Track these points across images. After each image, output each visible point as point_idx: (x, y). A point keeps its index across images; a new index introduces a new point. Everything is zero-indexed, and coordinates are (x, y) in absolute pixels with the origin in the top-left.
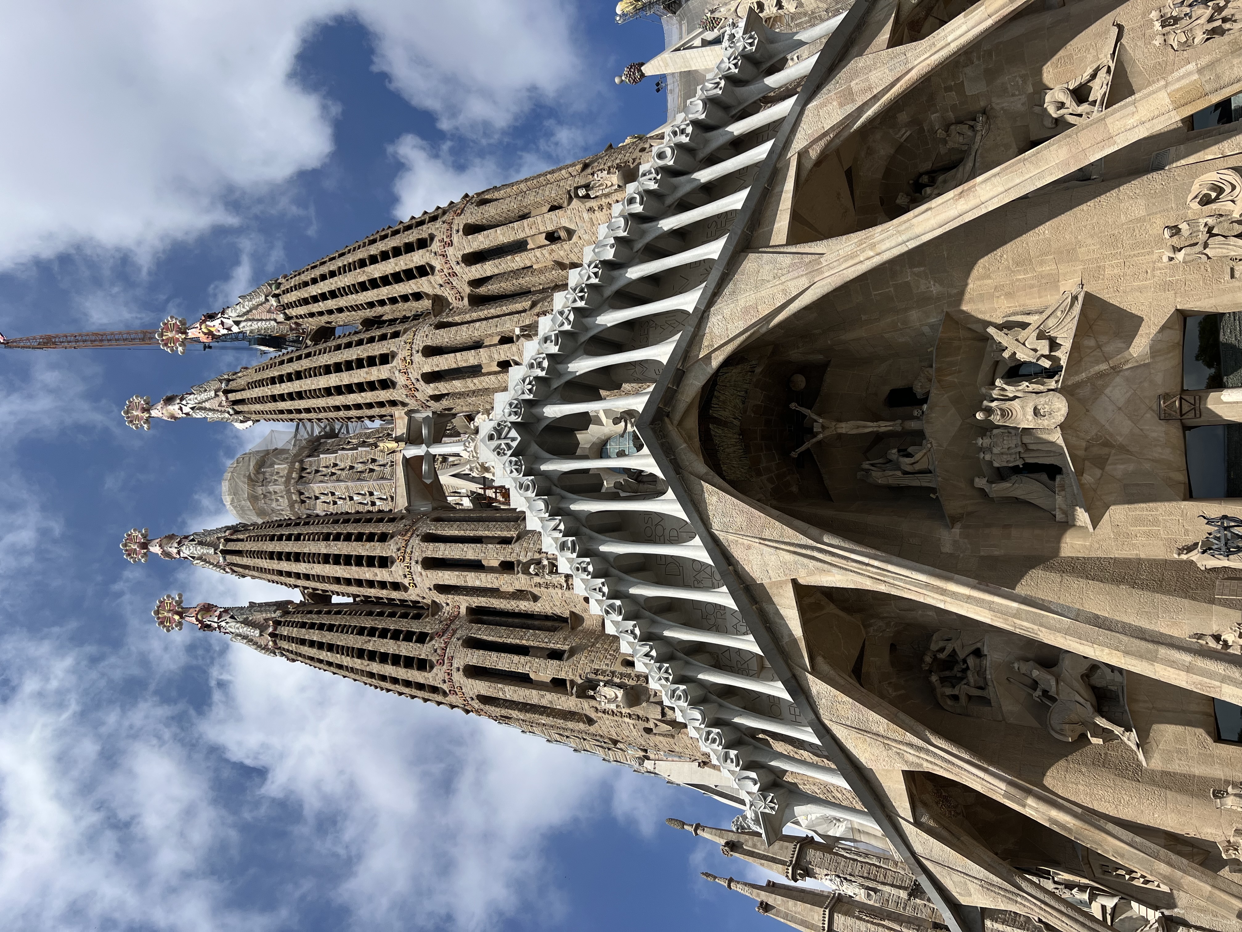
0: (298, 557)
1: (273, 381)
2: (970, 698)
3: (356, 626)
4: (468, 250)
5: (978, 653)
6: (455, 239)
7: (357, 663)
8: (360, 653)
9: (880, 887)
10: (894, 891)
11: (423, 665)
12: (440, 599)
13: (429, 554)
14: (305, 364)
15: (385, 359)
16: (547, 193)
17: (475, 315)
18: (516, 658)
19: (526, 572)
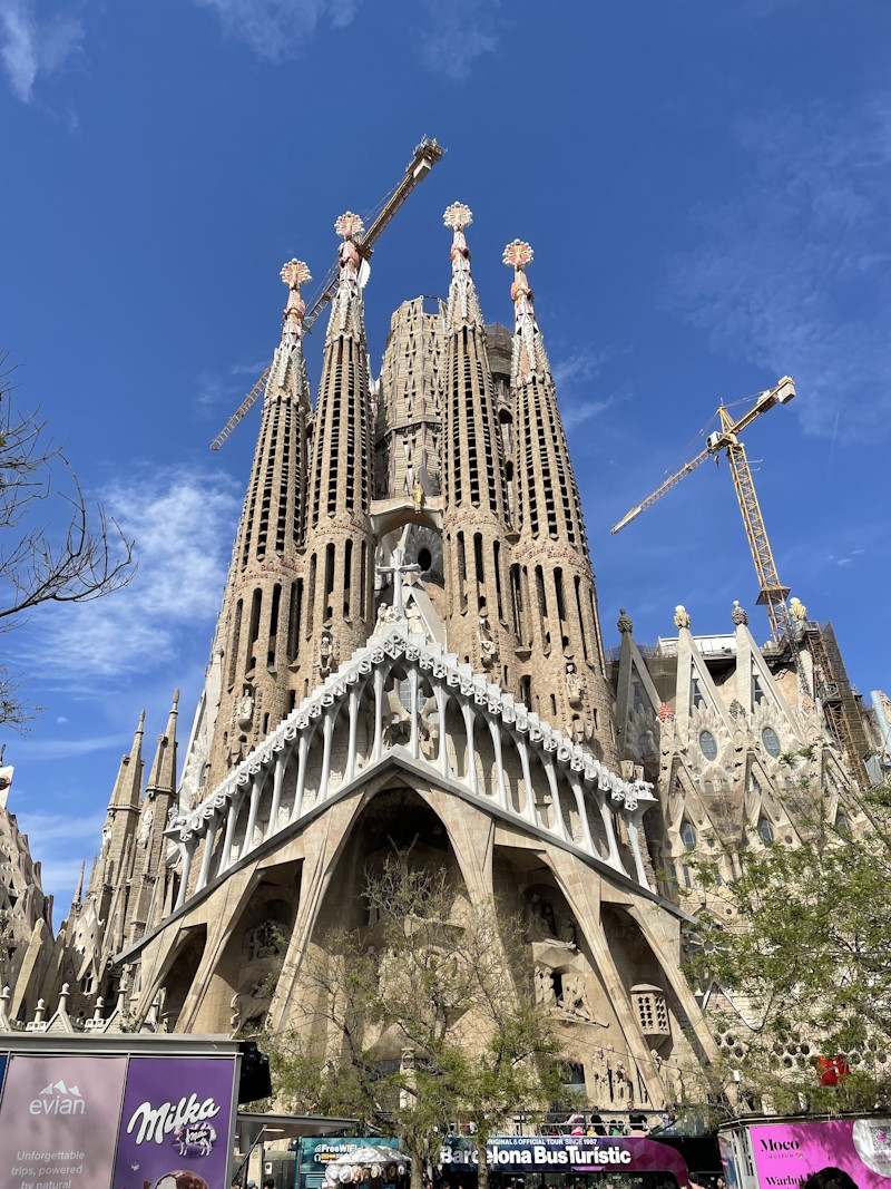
0: (336, 423)
1: (468, 385)
2: (252, 948)
3: (286, 483)
4: (544, 571)
5: (277, 952)
6: (553, 560)
7: (261, 490)
8: (267, 493)
9: (148, 853)
10: (147, 862)
11: (261, 550)
12: (307, 556)
13: (337, 549)
14: (478, 417)
15: (475, 497)
16: (575, 637)
17: (502, 573)
18: (268, 630)
19: (324, 635)
